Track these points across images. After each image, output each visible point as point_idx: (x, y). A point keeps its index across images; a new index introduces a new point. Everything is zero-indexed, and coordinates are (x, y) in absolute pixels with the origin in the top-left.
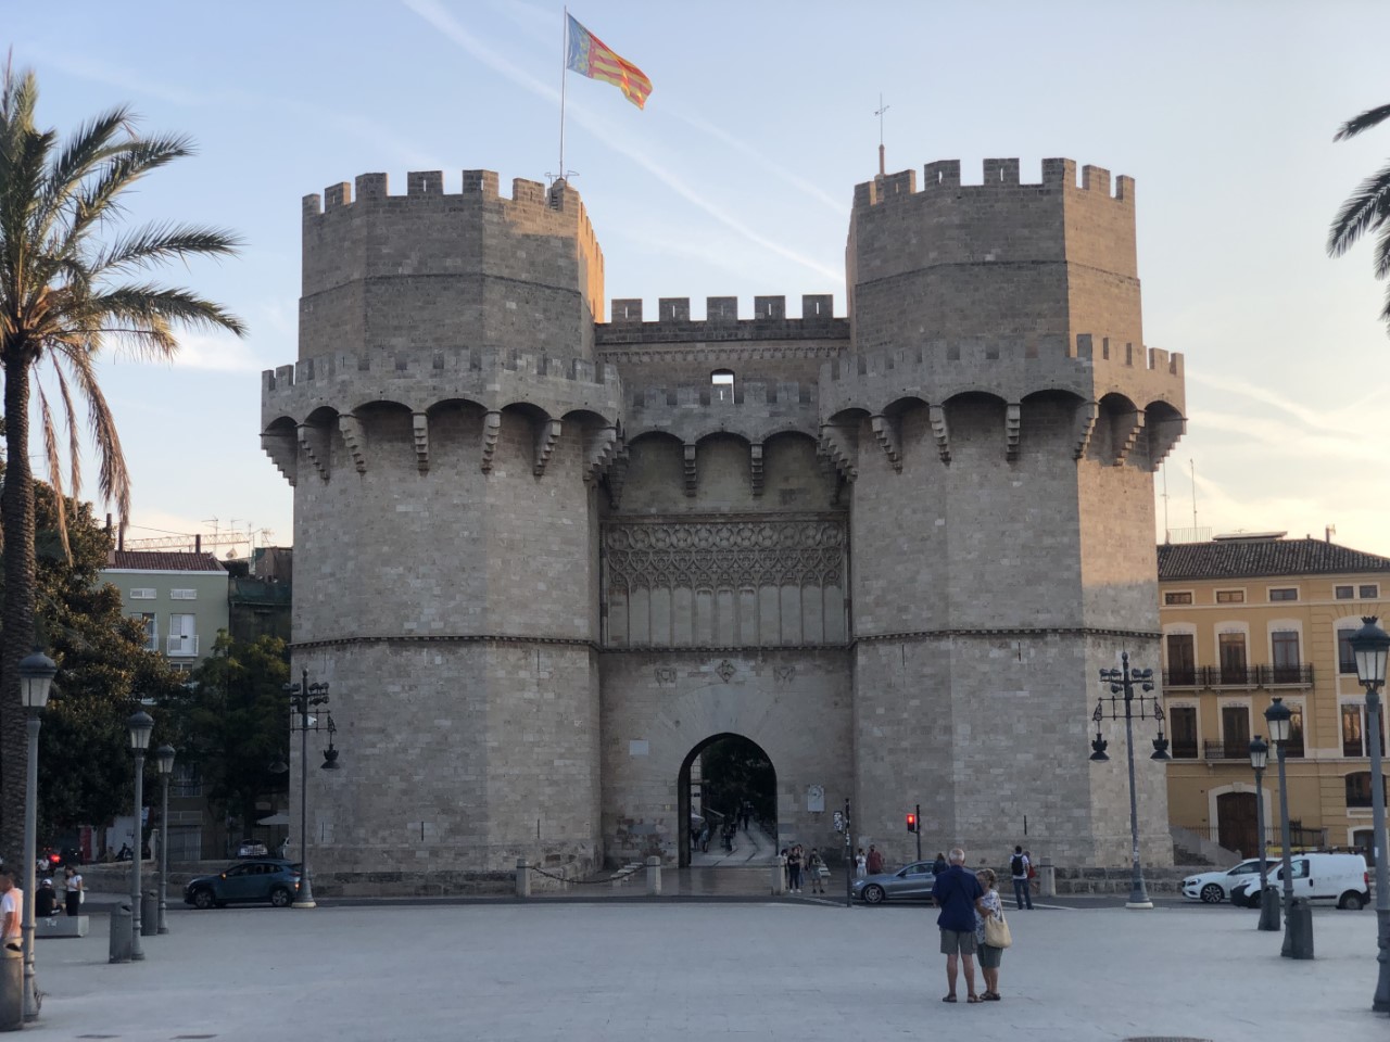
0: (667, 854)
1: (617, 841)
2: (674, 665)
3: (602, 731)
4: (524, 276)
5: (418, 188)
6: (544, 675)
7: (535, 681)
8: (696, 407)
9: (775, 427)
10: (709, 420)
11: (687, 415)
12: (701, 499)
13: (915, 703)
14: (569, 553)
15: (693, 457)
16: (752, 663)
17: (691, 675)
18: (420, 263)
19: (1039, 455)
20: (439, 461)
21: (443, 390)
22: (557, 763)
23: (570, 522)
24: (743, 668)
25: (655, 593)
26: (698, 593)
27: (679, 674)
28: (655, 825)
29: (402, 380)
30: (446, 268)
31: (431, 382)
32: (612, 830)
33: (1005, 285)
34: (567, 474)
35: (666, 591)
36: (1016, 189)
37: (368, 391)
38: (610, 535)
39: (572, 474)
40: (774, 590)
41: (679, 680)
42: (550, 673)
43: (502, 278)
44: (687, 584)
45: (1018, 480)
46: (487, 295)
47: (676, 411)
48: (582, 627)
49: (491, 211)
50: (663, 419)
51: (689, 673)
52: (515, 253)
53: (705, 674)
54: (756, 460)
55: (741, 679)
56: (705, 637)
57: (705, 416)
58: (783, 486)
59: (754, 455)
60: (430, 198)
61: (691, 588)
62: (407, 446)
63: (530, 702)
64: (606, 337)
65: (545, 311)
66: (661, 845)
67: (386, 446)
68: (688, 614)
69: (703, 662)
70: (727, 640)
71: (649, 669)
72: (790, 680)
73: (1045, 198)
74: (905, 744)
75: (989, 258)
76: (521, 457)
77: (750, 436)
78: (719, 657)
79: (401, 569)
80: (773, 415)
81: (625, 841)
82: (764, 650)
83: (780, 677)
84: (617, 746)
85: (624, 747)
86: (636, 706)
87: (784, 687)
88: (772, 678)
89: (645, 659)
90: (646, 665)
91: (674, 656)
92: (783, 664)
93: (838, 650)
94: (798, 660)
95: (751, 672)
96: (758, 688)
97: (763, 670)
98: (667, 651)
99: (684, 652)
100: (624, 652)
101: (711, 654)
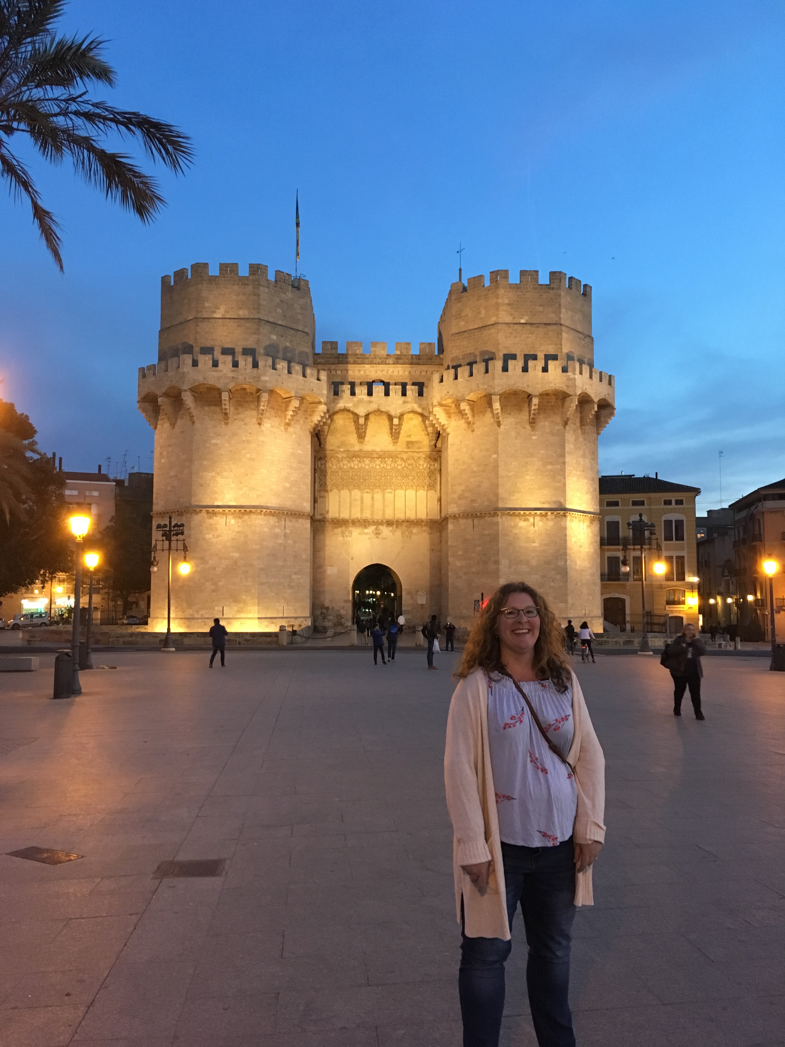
0: (345, 625)
1: (320, 617)
2: (351, 529)
3: (314, 561)
4: (280, 322)
5: (224, 272)
6: (288, 531)
7: (283, 534)
8: (366, 398)
9: (406, 408)
10: (371, 404)
11: (361, 401)
12: (366, 445)
13: (479, 549)
14: (301, 469)
15: (363, 423)
16: (391, 528)
18: (225, 312)
19: (546, 423)
20: (235, 417)
21: (237, 379)
22: (294, 577)
23: (302, 453)
24: (386, 531)
25: (342, 492)
26: (364, 493)
27: (354, 534)
28: (339, 610)
29: (216, 373)
30: (240, 315)
31: (231, 375)
32: (318, 612)
33: (530, 336)
34: (301, 428)
35: (347, 491)
36: (536, 286)
37: (197, 378)
38: (319, 462)
39: (304, 428)
40: (403, 492)
41: (354, 536)
42: (291, 530)
43: (269, 322)
44: (358, 487)
45: (535, 435)
46: (261, 330)
47: (355, 399)
48: (307, 506)
49: (264, 286)
50: (348, 403)
51: (359, 533)
52: (276, 310)
53: (367, 534)
54: (396, 425)
55: (384, 537)
56: (367, 515)
57: (370, 402)
58: (409, 439)
59: (394, 423)
60: (231, 277)
61: (360, 490)
62: (218, 409)
63: (280, 544)
64: (319, 360)
65: (291, 342)
66: (343, 620)
67: (206, 408)
68: (359, 503)
69: (366, 527)
70: (378, 516)
71: (339, 530)
72: (410, 538)
73: (551, 291)
74: (474, 570)
75: (522, 321)
76: (278, 417)
77: (393, 413)
78: (373, 525)
79: (214, 473)
80: (404, 402)
81: (324, 618)
82: (397, 522)
83: (405, 536)
84: (321, 569)
85: (325, 570)
86: (331, 549)
87: (406, 541)
88: (401, 536)
89: (336, 525)
90: (337, 528)
91: (351, 524)
92: (407, 529)
93: (434, 522)
94: (414, 527)
95: (390, 533)
96: (394, 541)
97: (396, 532)
98: (348, 521)
99: (356, 522)
100: (325, 522)
101: (370, 524)
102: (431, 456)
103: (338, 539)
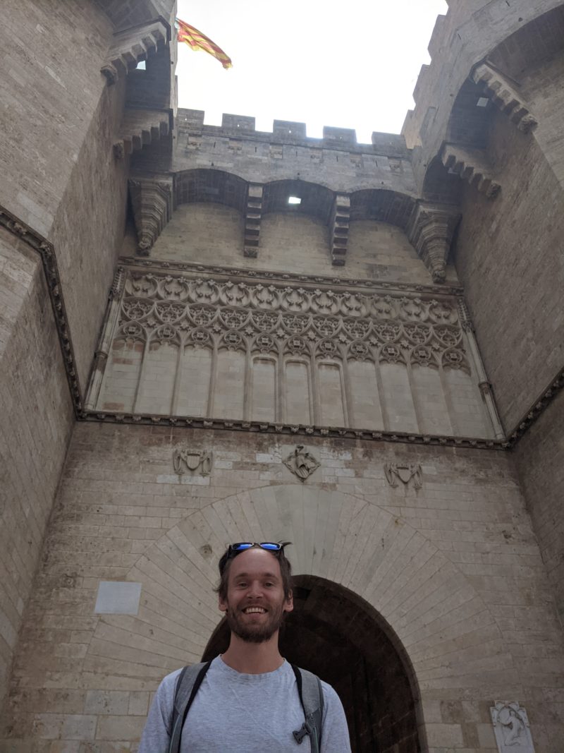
2: (208, 448)
9: (364, 184)
10: (281, 170)
11: (253, 163)
12: (263, 260)
16: (347, 456)
17: (239, 466)
24: (330, 461)
25: (190, 352)
26: (255, 361)
27: (217, 463)
35: (205, 353)
40: (370, 366)
41: (216, 473)
44: (239, 347)
47: (240, 158)
50: (221, 163)
51: (236, 463)
54: (342, 210)
55: (327, 480)
58: (371, 261)
59: (339, 206)
61: (245, 353)
68: (240, 384)
69: (261, 447)
70: (300, 421)
72: (417, 488)
77: (335, 187)
78: (287, 442)
80: (358, 175)
82: (366, 437)
83: (398, 482)
84: (71, 591)
85: (86, 593)
86: (128, 513)
87: (407, 500)
88: (384, 482)
89: (159, 436)
90: (159, 445)
91: (210, 435)
92: (401, 463)
93: (488, 448)
94: (425, 458)
95: (345, 470)
96: (362, 497)
97: (366, 468)
98: (199, 425)
99: (229, 428)
100: (121, 422)
101: (276, 437)
102: (437, 296)
103: (160, 479)
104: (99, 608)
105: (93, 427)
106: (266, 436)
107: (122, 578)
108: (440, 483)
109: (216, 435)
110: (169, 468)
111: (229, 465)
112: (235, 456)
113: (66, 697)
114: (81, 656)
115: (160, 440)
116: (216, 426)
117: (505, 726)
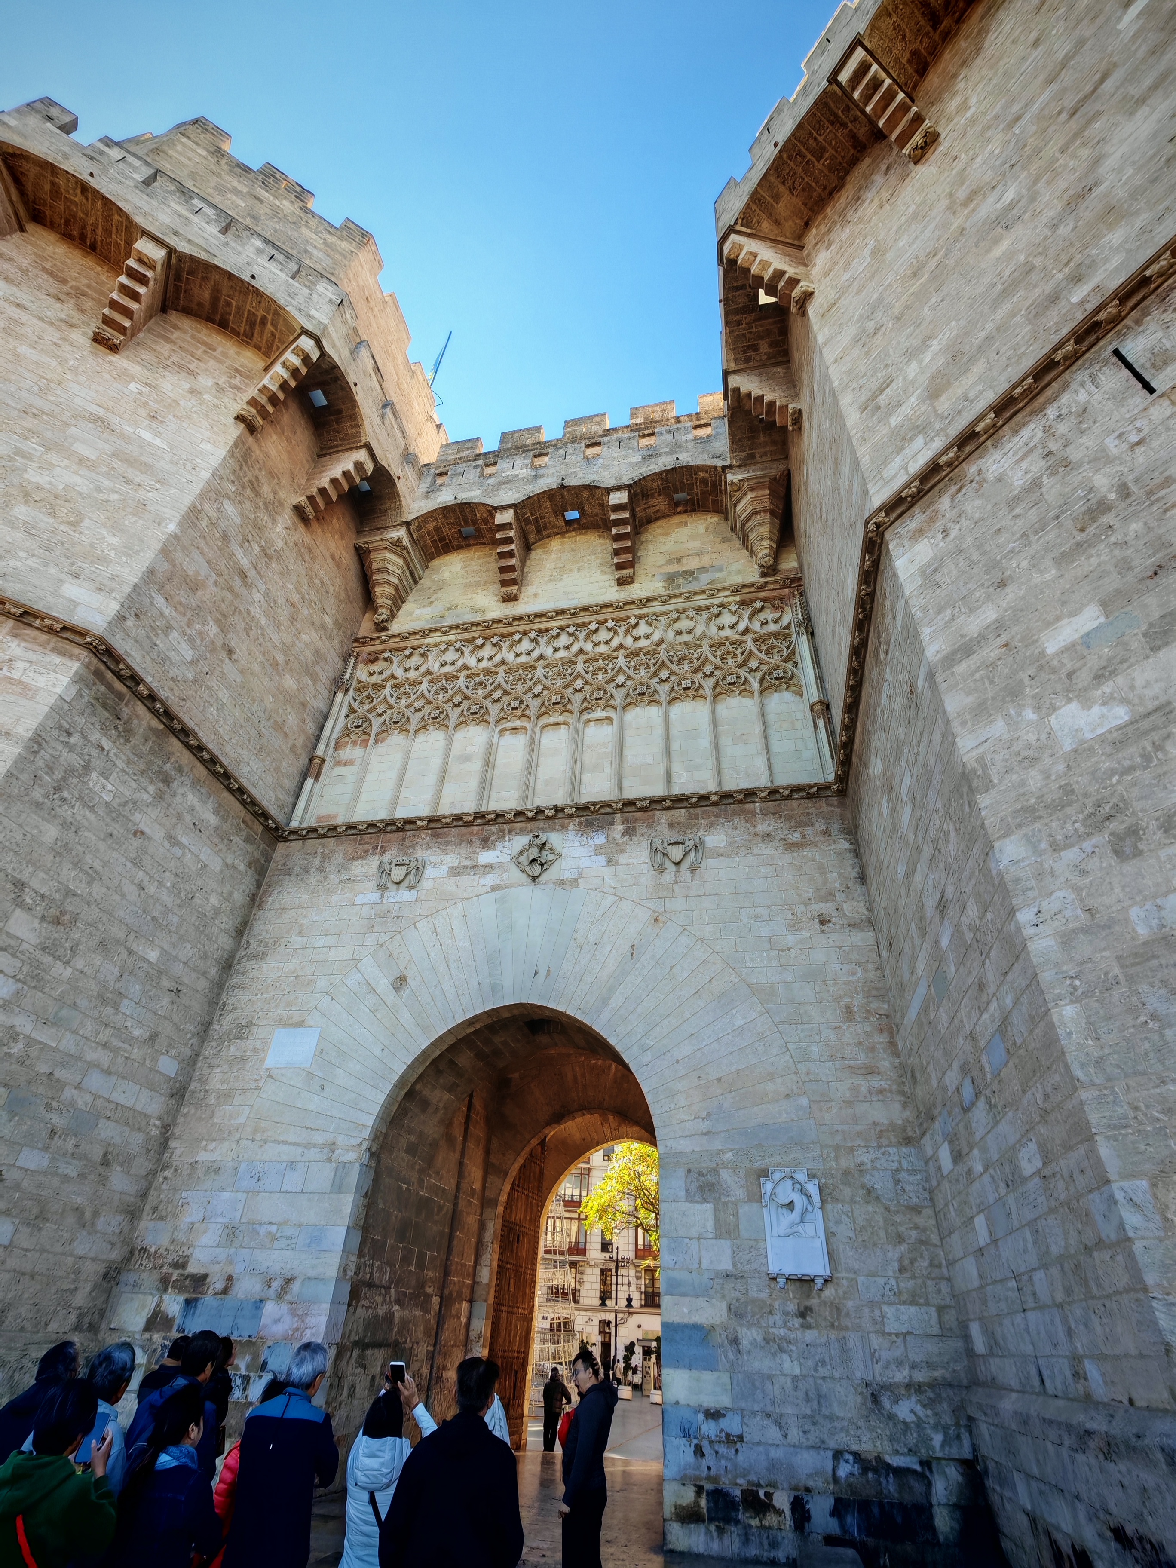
2: (420, 854)
8: (524, 472)
9: (653, 467)
10: (541, 481)
11: (507, 482)
12: (527, 600)
17: (456, 872)
24: (576, 849)
25: (422, 737)
27: (430, 872)
35: (440, 734)
40: (655, 712)
44: (478, 716)
47: (490, 481)
50: (469, 490)
53: (488, 868)
54: (617, 509)
56: (502, 797)
57: (536, 478)
58: (675, 568)
59: (613, 504)
61: (488, 725)
69: (486, 843)
71: (368, 867)
72: (693, 868)
77: (608, 482)
78: (521, 831)
80: (648, 458)
82: (627, 809)
83: (668, 864)
84: (242, 1044)
85: (258, 1045)
86: (317, 944)
87: (676, 887)
88: (647, 868)
89: (366, 847)
90: (362, 858)
91: (425, 836)
92: (675, 837)
93: (810, 796)
94: (711, 825)
95: (594, 858)
96: (611, 891)
97: (623, 851)
98: (412, 827)
99: (447, 826)
100: (324, 836)
101: (507, 827)
102: (762, 594)
103: (359, 900)
104: (269, 1062)
105: (296, 845)
106: (494, 828)
107: (300, 1024)
108: (729, 856)
109: (433, 836)
110: (371, 885)
111: (443, 871)
112: (452, 859)
113: (217, 1170)
114: (242, 1120)
115: (366, 851)
116: (432, 825)
117: (782, 1206)
